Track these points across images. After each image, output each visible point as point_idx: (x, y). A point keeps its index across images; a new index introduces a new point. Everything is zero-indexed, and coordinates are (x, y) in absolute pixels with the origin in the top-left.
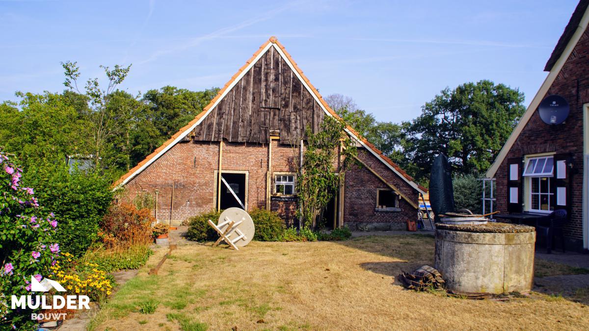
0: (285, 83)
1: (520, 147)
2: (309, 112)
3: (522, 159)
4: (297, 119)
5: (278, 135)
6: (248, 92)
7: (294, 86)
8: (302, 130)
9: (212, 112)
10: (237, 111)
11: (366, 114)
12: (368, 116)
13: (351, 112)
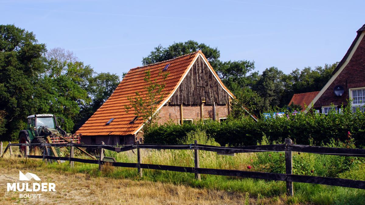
0: (206, 74)
1: (319, 103)
2: (216, 88)
3: (321, 108)
4: (212, 92)
5: (205, 100)
6: (191, 79)
7: (209, 75)
8: (214, 97)
9: (177, 90)
10: (188, 89)
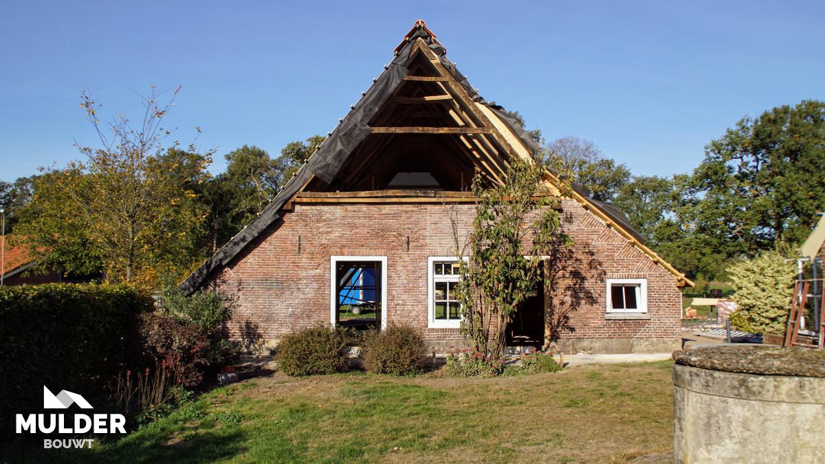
11: (616, 165)
12: (620, 168)
13: (593, 162)
